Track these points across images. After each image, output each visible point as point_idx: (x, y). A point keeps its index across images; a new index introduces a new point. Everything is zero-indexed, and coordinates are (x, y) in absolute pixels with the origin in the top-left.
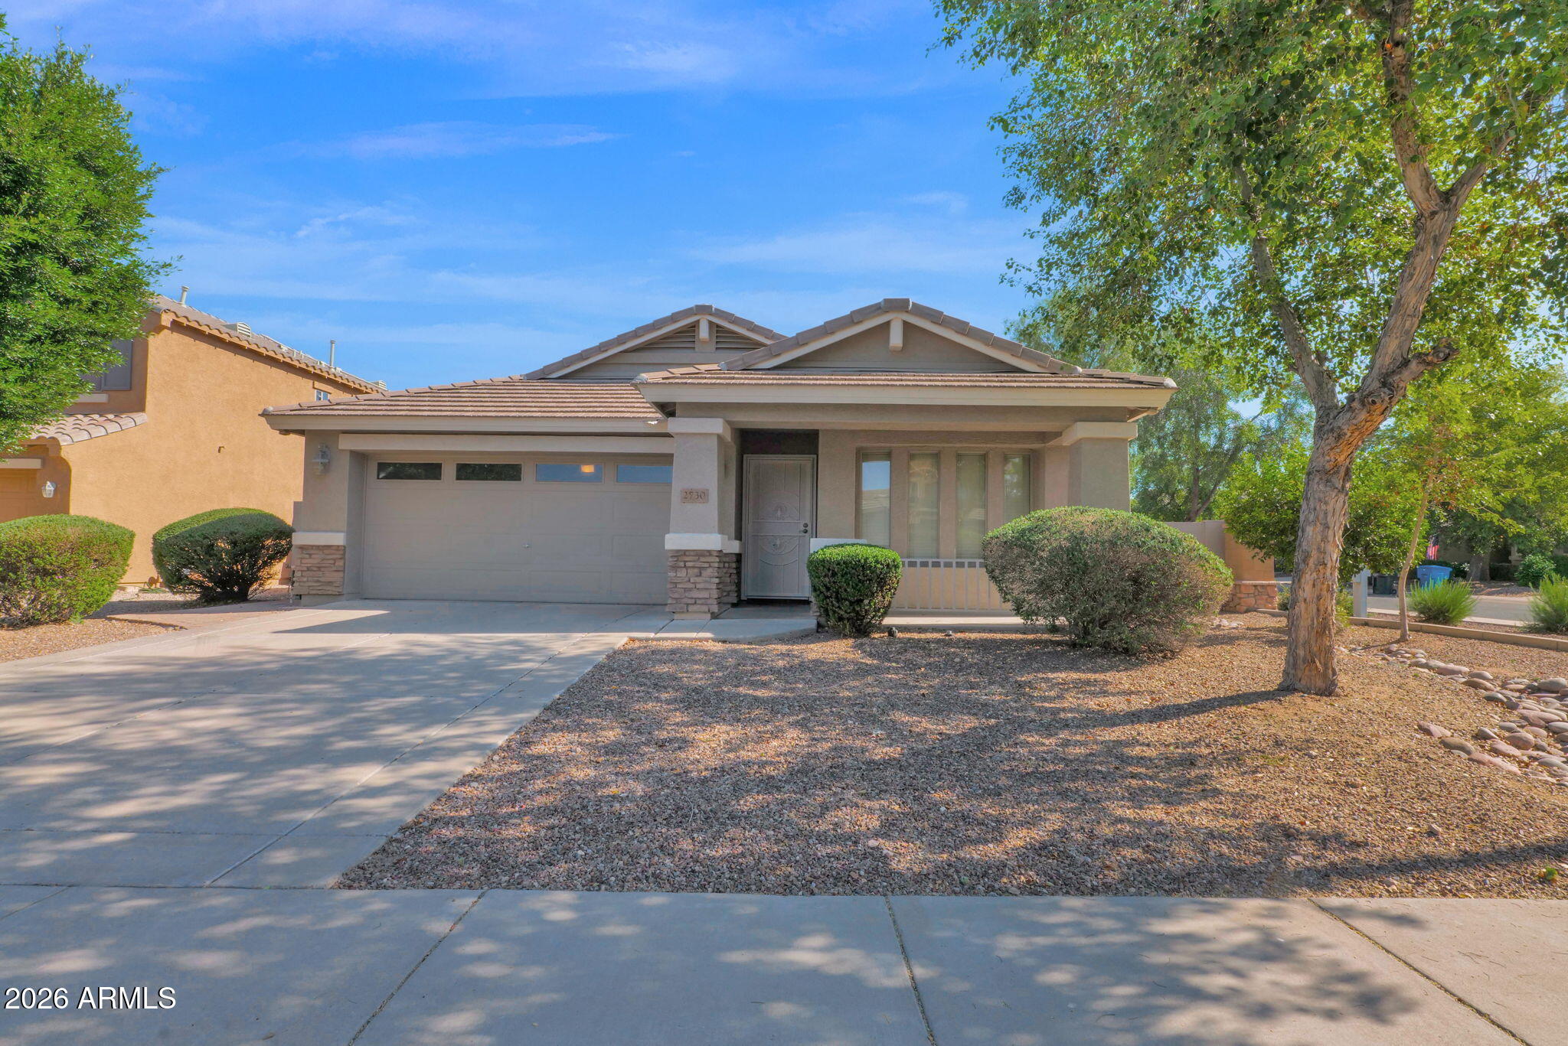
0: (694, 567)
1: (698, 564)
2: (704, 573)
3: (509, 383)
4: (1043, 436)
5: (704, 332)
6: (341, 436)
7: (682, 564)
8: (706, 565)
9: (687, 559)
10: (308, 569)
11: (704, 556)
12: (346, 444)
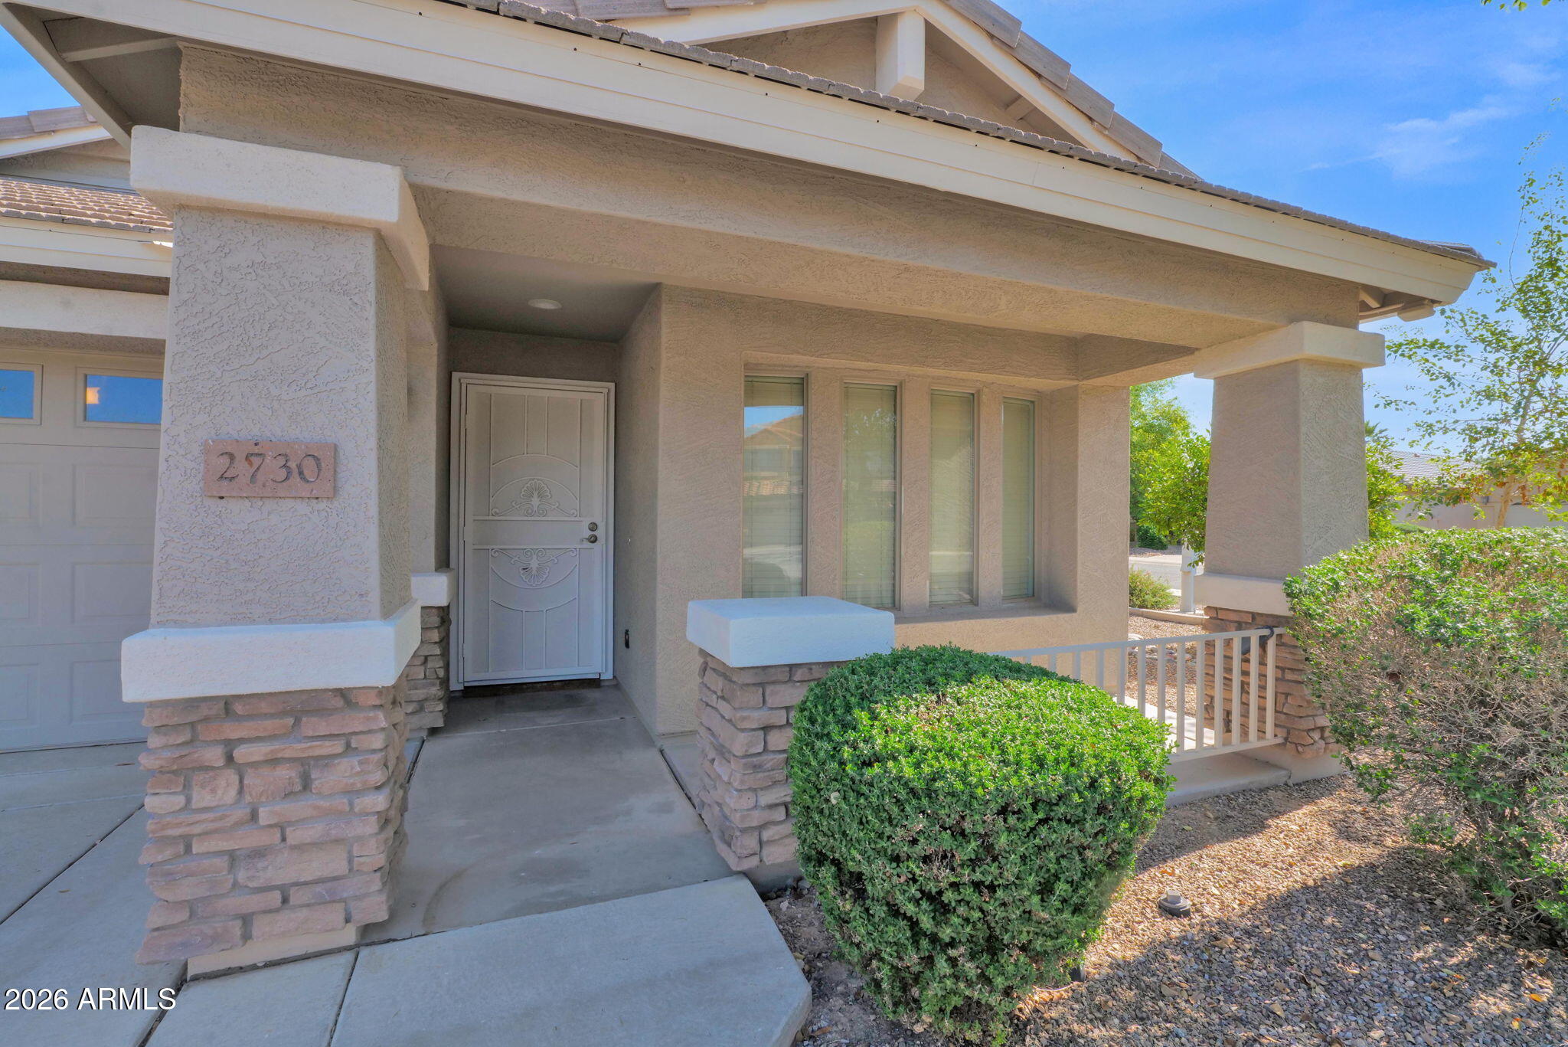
0: (273, 762)
1: (295, 749)
2: (324, 780)
7: (214, 755)
8: (338, 747)
9: (233, 731)
11: (321, 712)
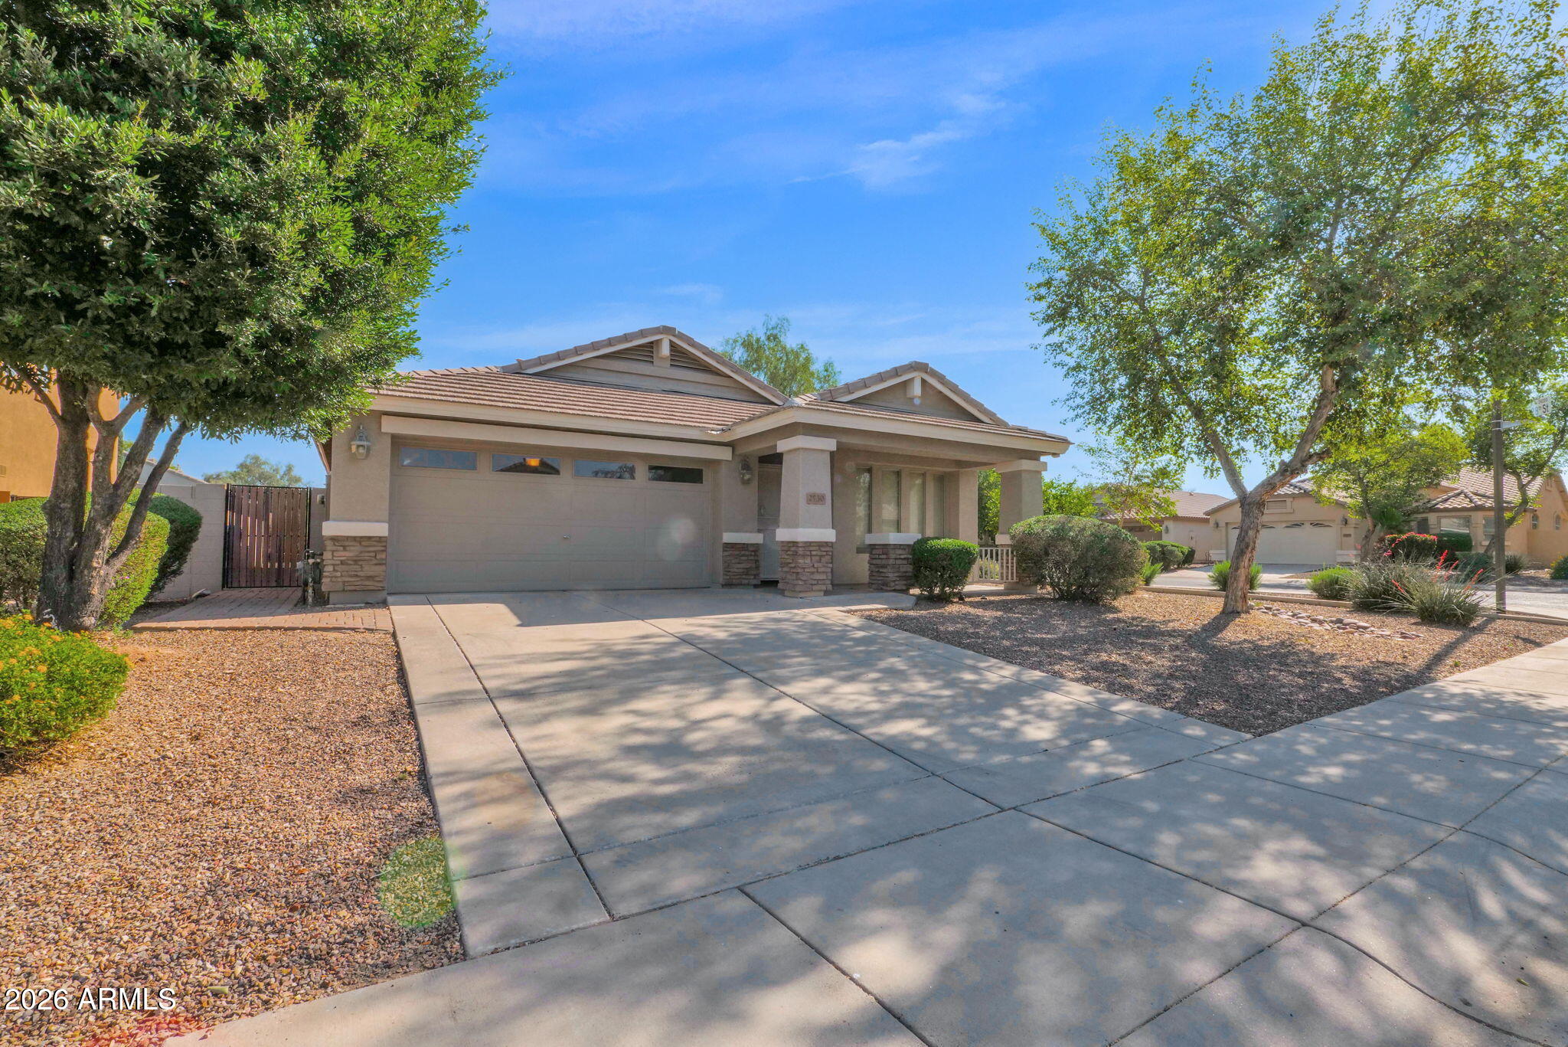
1: (819, 553)
2: (823, 560)
3: (489, 374)
4: (959, 463)
5: (665, 350)
6: (384, 418)
7: (808, 553)
8: (825, 554)
9: (812, 548)
10: (342, 563)
11: (823, 546)
12: (389, 426)
